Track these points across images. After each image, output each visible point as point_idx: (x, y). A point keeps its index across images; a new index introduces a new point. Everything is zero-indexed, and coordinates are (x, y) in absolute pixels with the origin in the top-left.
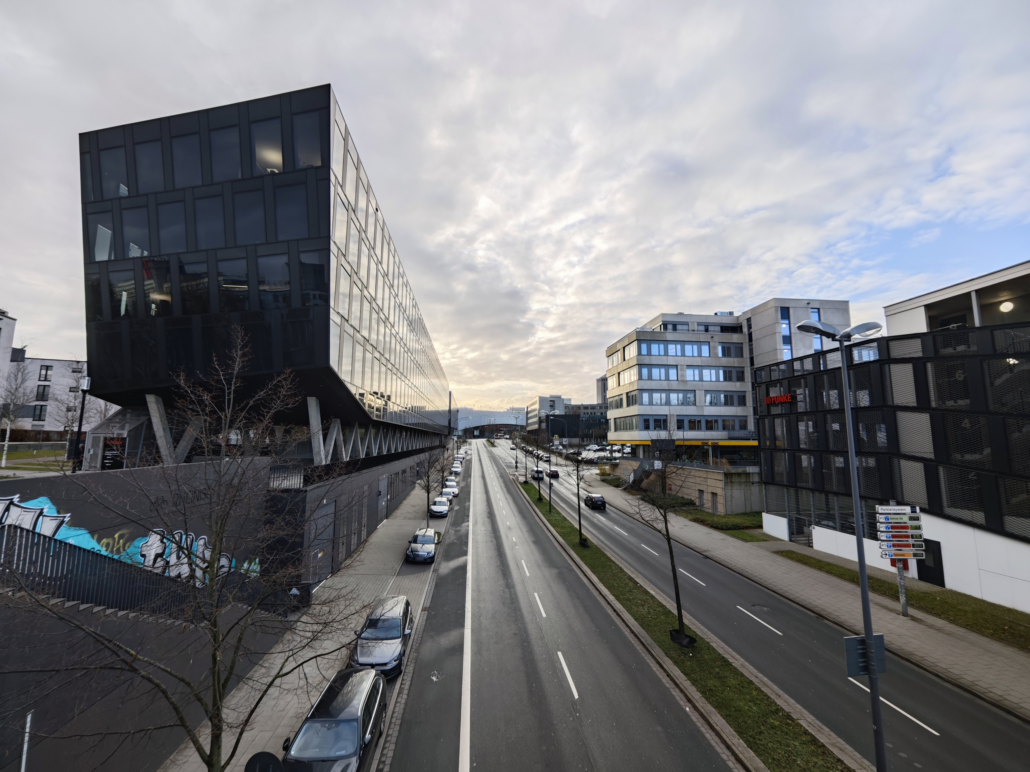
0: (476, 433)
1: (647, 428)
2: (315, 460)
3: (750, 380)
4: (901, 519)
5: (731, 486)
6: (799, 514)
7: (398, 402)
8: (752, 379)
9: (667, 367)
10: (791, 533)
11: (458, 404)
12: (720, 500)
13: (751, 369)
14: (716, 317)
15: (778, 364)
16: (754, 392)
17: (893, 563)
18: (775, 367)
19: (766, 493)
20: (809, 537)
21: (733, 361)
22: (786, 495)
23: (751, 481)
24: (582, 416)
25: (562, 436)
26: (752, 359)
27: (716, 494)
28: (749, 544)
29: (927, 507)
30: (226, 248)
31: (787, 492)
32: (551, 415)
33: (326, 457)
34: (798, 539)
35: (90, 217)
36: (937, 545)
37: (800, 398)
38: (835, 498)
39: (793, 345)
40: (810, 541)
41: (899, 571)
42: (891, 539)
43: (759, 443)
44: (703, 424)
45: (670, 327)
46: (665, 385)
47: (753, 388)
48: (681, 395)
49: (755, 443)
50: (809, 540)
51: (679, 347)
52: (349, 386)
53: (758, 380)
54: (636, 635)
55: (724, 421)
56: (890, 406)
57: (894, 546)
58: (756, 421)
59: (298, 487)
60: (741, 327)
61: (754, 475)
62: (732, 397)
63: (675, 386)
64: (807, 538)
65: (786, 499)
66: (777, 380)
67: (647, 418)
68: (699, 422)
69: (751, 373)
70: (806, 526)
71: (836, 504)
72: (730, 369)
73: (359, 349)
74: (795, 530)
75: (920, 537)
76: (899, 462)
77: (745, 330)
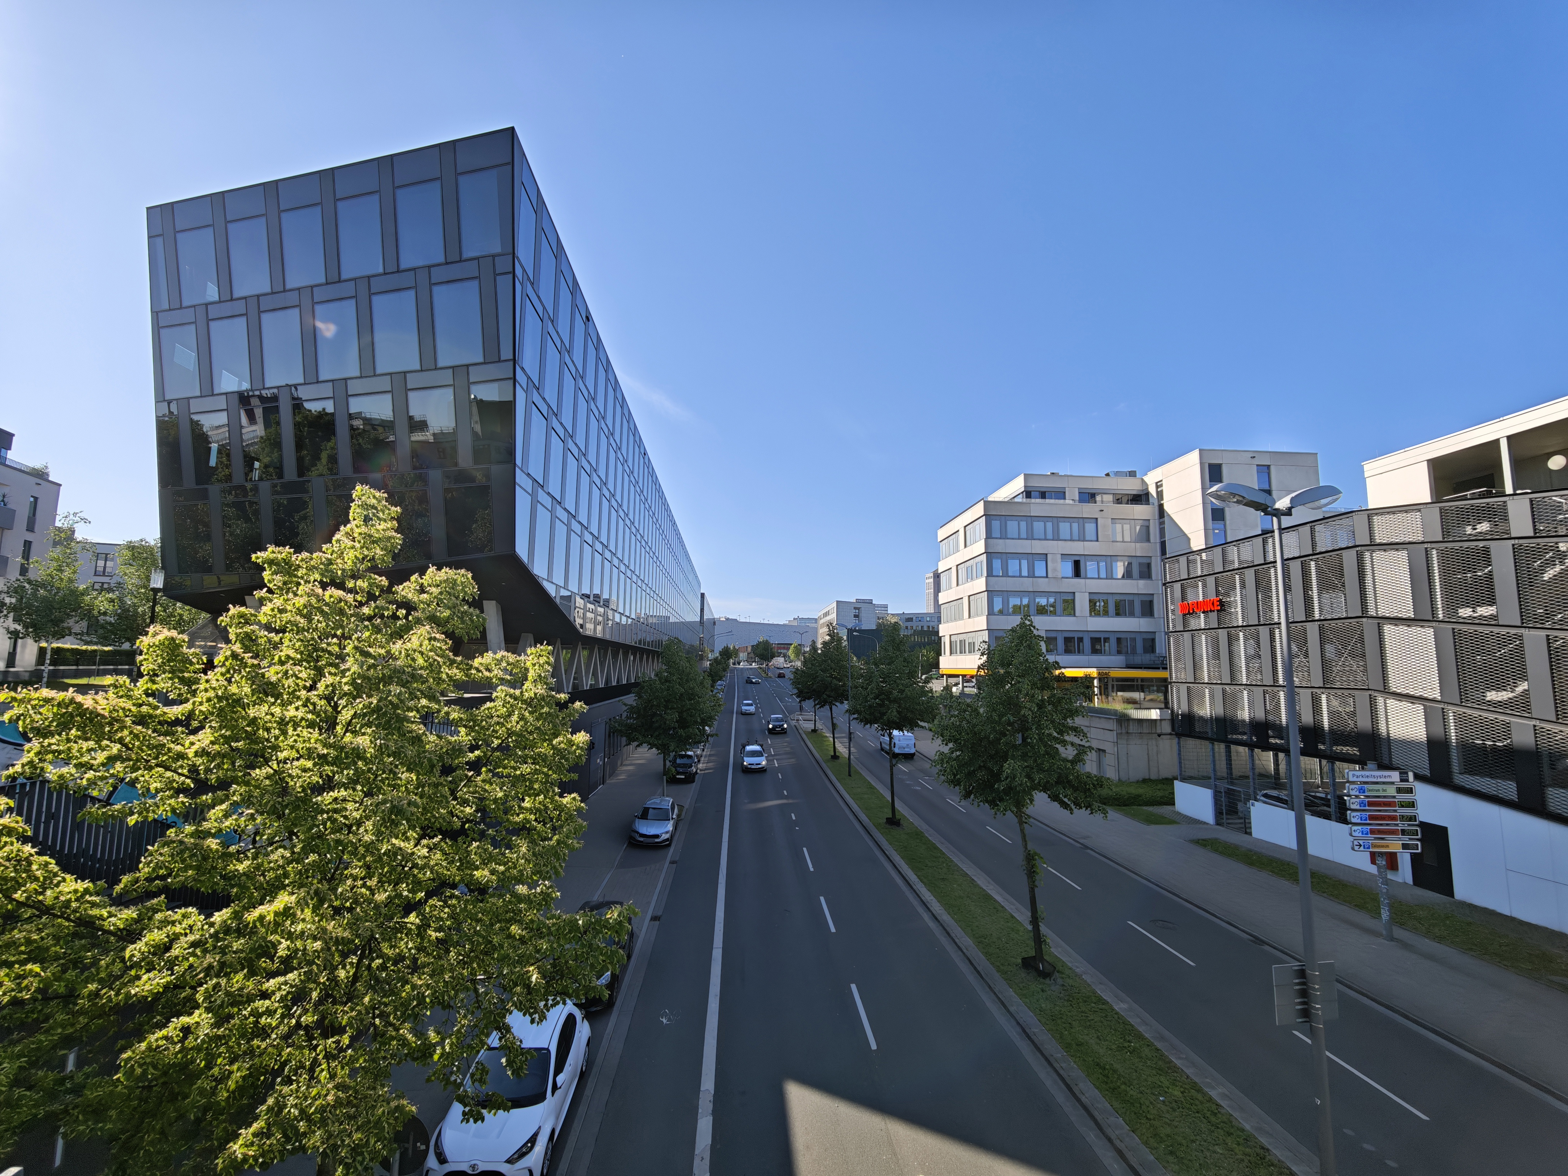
3: (1159, 578)
4: (1385, 790)
5: (1127, 740)
6: (1232, 783)
7: (621, 610)
9: (1032, 557)
10: (1218, 813)
11: (713, 612)
12: (1109, 759)
13: (1162, 560)
14: (1108, 478)
15: (1200, 553)
17: (1374, 858)
18: (1196, 558)
19: (1180, 751)
20: (1245, 818)
21: (1134, 548)
22: (1211, 753)
23: (1159, 731)
26: (1163, 544)
27: (1104, 751)
28: (1153, 828)
29: (1427, 773)
30: (361, 377)
31: (1213, 749)
32: (856, 630)
34: (1228, 821)
35: (163, 332)
36: (1443, 831)
39: (1228, 522)
40: (1247, 825)
41: (1382, 871)
42: (1367, 821)
43: (1170, 673)
44: (1087, 643)
45: (1036, 495)
46: (1027, 584)
48: (1052, 600)
49: (1165, 674)
50: (1245, 823)
51: (1050, 526)
52: (546, 584)
55: (1118, 639)
56: (1372, 617)
57: (1372, 832)
60: (1145, 495)
61: (1163, 722)
62: (1132, 602)
63: (1043, 585)
64: (1242, 821)
65: (1211, 758)
66: (1198, 577)
68: (1081, 640)
69: (1161, 567)
70: (1240, 801)
72: (1132, 560)
73: (561, 529)
74: (1224, 808)
75: (1413, 818)
76: (1386, 703)
77: (1154, 499)
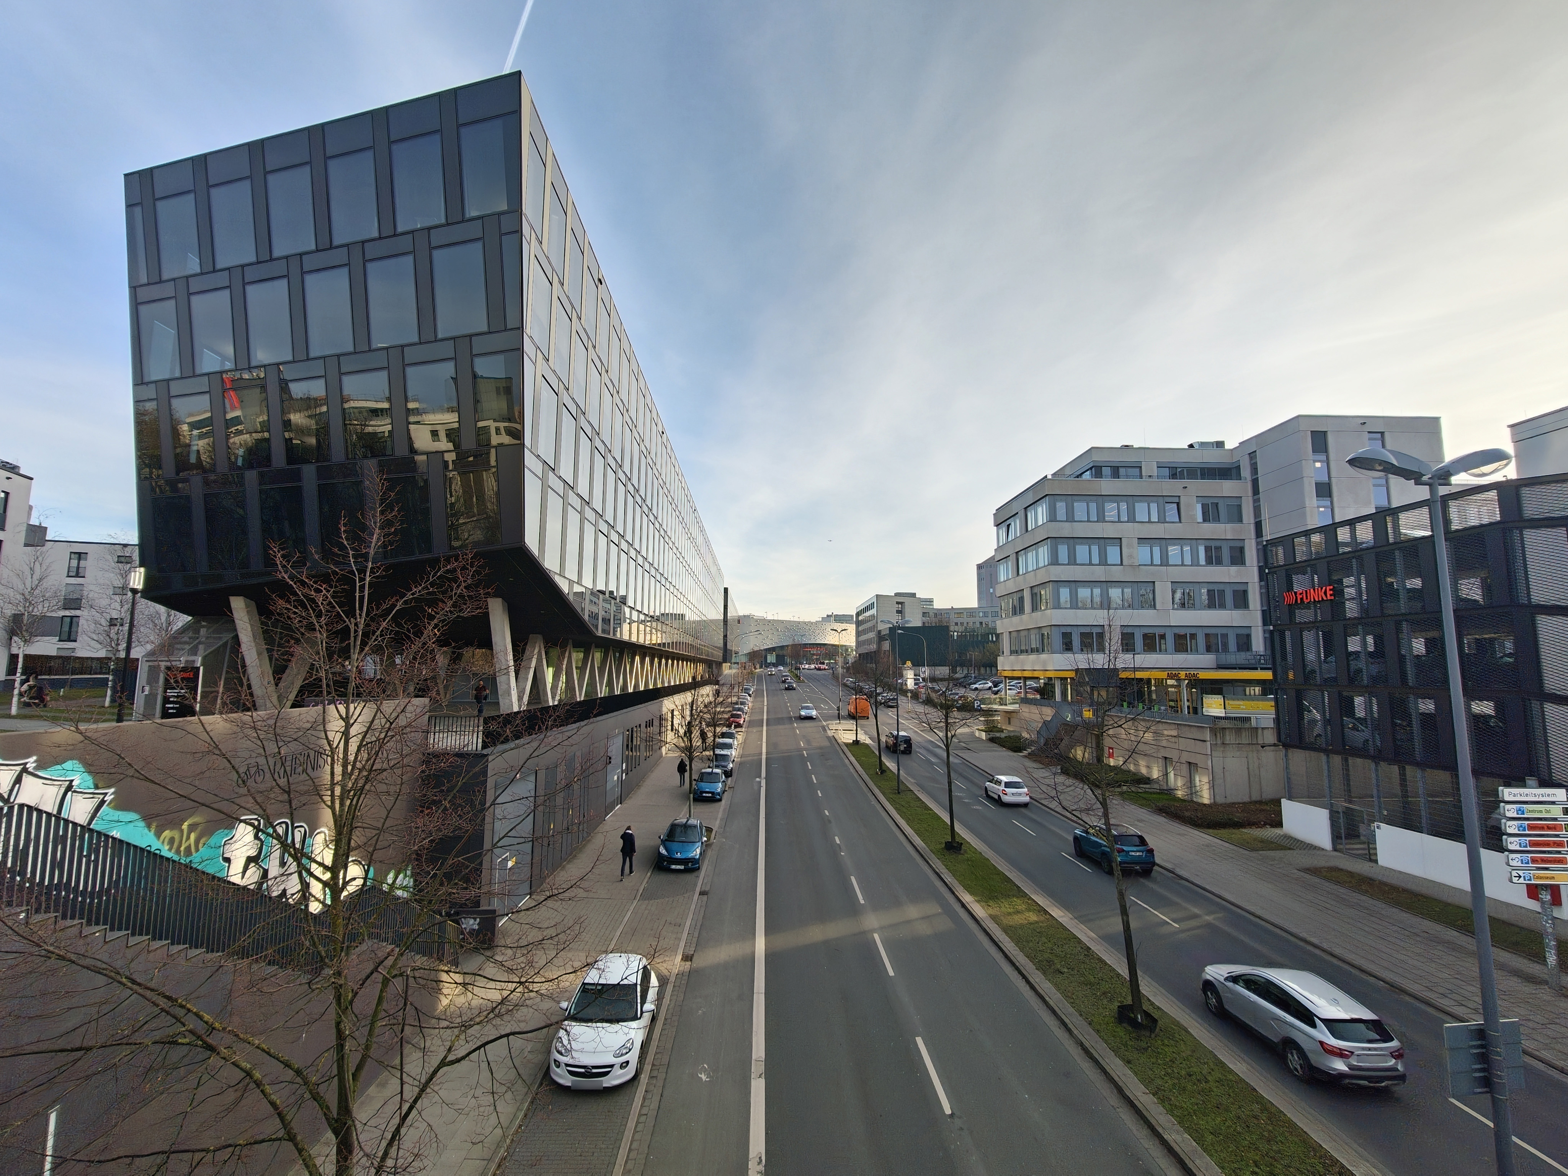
0: (771, 658)
1: (1068, 647)
2: (501, 704)
3: (1255, 563)
4: (1548, 812)
5: (1224, 751)
6: (1350, 802)
7: (639, 608)
8: (1259, 562)
9: (1103, 541)
10: (1336, 837)
11: (738, 609)
12: (1203, 775)
13: (1258, 544)
14: (1191, 451)
15: (1307, 533)
16: (1263, 583)
17: (1533, 891)
18: (1303, 539)
19: (1287, 764)
20: (1369, 843)
21: (1223, 530)
22: (1325, 767)
23: (1260, 742)
24: (952, 628)
25: (917, 664)
26: (1258, 526)
27: (1196, 765)
28: (1258, 856)
30: (355, 353)
31: (1328, 762)
32: (899, 628)
33: (520, 698)
34: (1348, 847)
35: (143, 309)
37: (1350, 592)
38: (1419, 773)
39: (1335, 499)
40: (1372, 852)
41: (1542, 907)
42: (1529, 849)
43: (1274, 675)
44: (1170, 641)
45: (1106, 471)
46: (1099, 573)
47: (1262, 576)
48: (1128, 591)
49: (1268, 675)
50: (1369, 849)
51: (1124, 506)
52: (558, 580)
53: (1270, 561)
54: (1054, 1012)
55: (1207, 635)
56: (1523, 606)
57: (1534, 861)
58: (1267, 635)
59: (474, 748)
60: (1238, 468)
61: (1265, 732)
62: (1222, 593)
63: (1117, 573)
64: (1365, 846)
65: (1325, 773)
66: (1305, 561)
67: (1069, 630)
68: (1163, 637)
69: (1258, 550)
70: (1363, 822)
71: (1420, 784)
72: (1218, 544)
73: (574, 518)
74: (1343, 831)
76: (1542, 708)
77: (1246, 472)
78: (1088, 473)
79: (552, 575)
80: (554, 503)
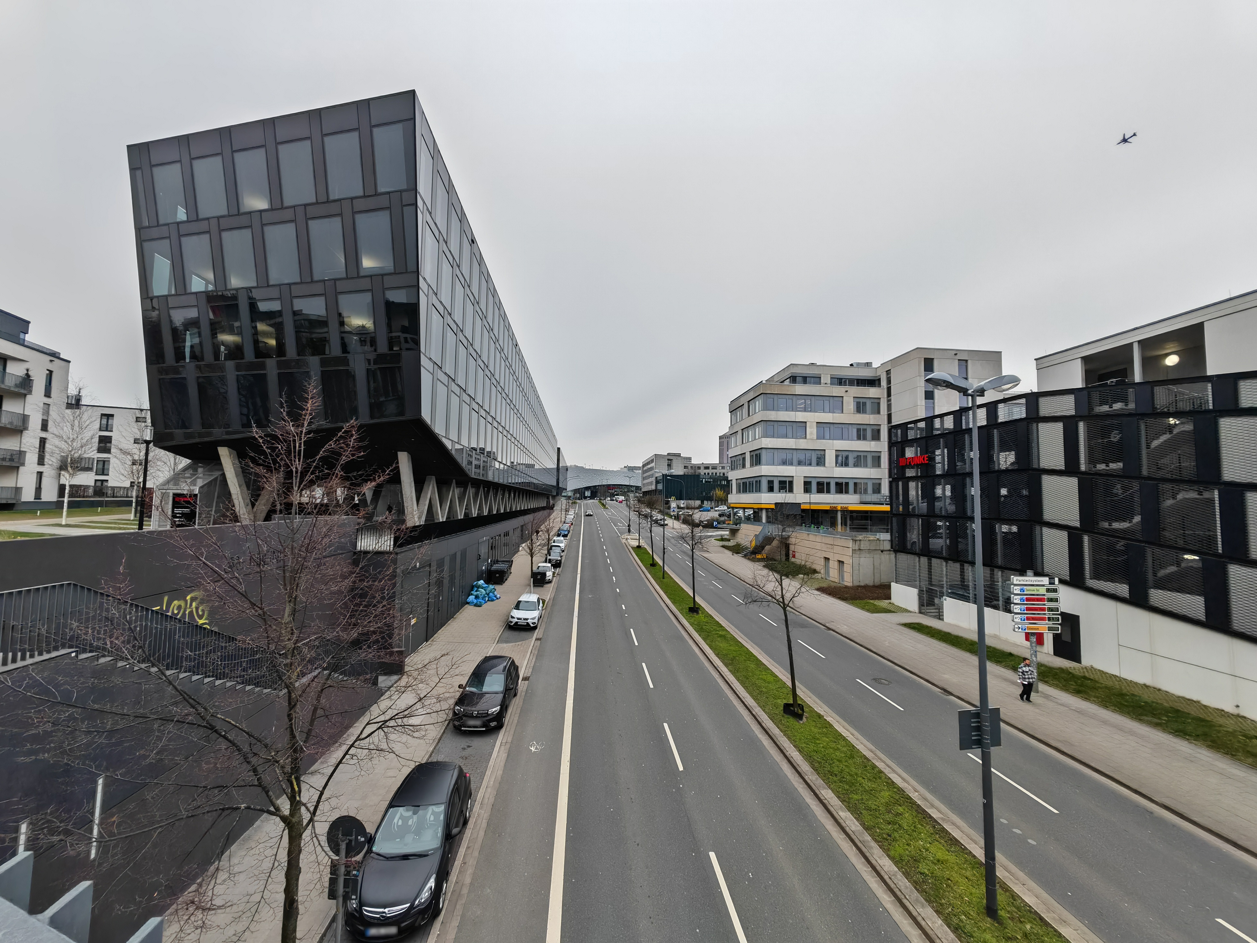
0: (587, 494)
1: (771, 489)
2: (407, 520)
3: (886, 439)
4: (1038, 590)
5: (860, 554)
6: (932, 585)
7: (499, 459)
8: (888, 439)
9: (795, 424)
10: (921, 605)
11: (566, 461)
12: (847, 568)
13: (888, 427)
14: (852, 368)
15: (916, 422)
16: (889, 452)
17: (1028, 636)
18: (912, 425)
19: (896, 562)
20: (939, 609)
21: (868, 419)
22: (917, 564)
23: (882, 549)
24: (701, 476)
25: (679, 498)
26: (889, 416)
27: (843, 562)
28: (875, 615)
29: (1068, 578)
30: (302, 283)
31: (919, 561)
32: (669, 476)
33: (420, 517)
34: (927, 611)
35: (145, 244)
36: (1077, 617)
37: (938, 459)
38: (970, 568)
39: (936, 401)
40: (941, 614)
41: (1033, 646)
42: (1025, 611)
43: (891, 508)
44: (833, 487)
45: (799, 379)
46: (791, 444)
47: (889, 448)
49: (887, 508)
50: (939, 612)
51: (809, 402)
52: (444, 441)
53: (894, 439)
55: (855, 483)
56: (1035, 469)
57: (1028, 619)
58: (890, 483)
59: (388, 549)
60: (879, 380)
61: (885, 542)
62: (865, 457)
63: (803, 444)
64: (937, 611)
65: (918, 567)
66: (913, 439)
67: (772, 479)
68: (828, 484)
69: (888, 431)
70: (937, 597)
71: (970, 574)
72: (864, 427)
73: (455, 400)
74: (925, 601)
75: (1057, 610)
76: (1042, 530)
77: (884, 383)
78: (788, 380)
79: (440, 437)
80: (442, 390)
